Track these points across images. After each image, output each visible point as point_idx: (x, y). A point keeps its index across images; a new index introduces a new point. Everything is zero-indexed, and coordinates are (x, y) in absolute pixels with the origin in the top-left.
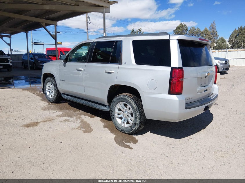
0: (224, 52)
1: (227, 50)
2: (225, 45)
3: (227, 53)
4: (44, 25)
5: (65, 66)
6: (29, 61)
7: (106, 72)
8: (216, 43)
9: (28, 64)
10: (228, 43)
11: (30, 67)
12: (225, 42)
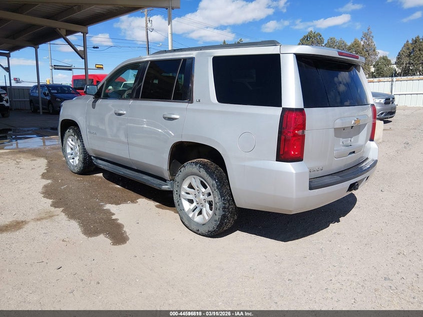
0: (390, 81)
1: (395, 79)
2: (390, 69)
3: (394, 83)
4: (63, 32)
5: (94, 107)
6: (40, 99)
7: (165, 118)
8: (374, 66)
9: (39, 104)
10: (395, 66)
11: (43, 109)
12: (391, 64)
